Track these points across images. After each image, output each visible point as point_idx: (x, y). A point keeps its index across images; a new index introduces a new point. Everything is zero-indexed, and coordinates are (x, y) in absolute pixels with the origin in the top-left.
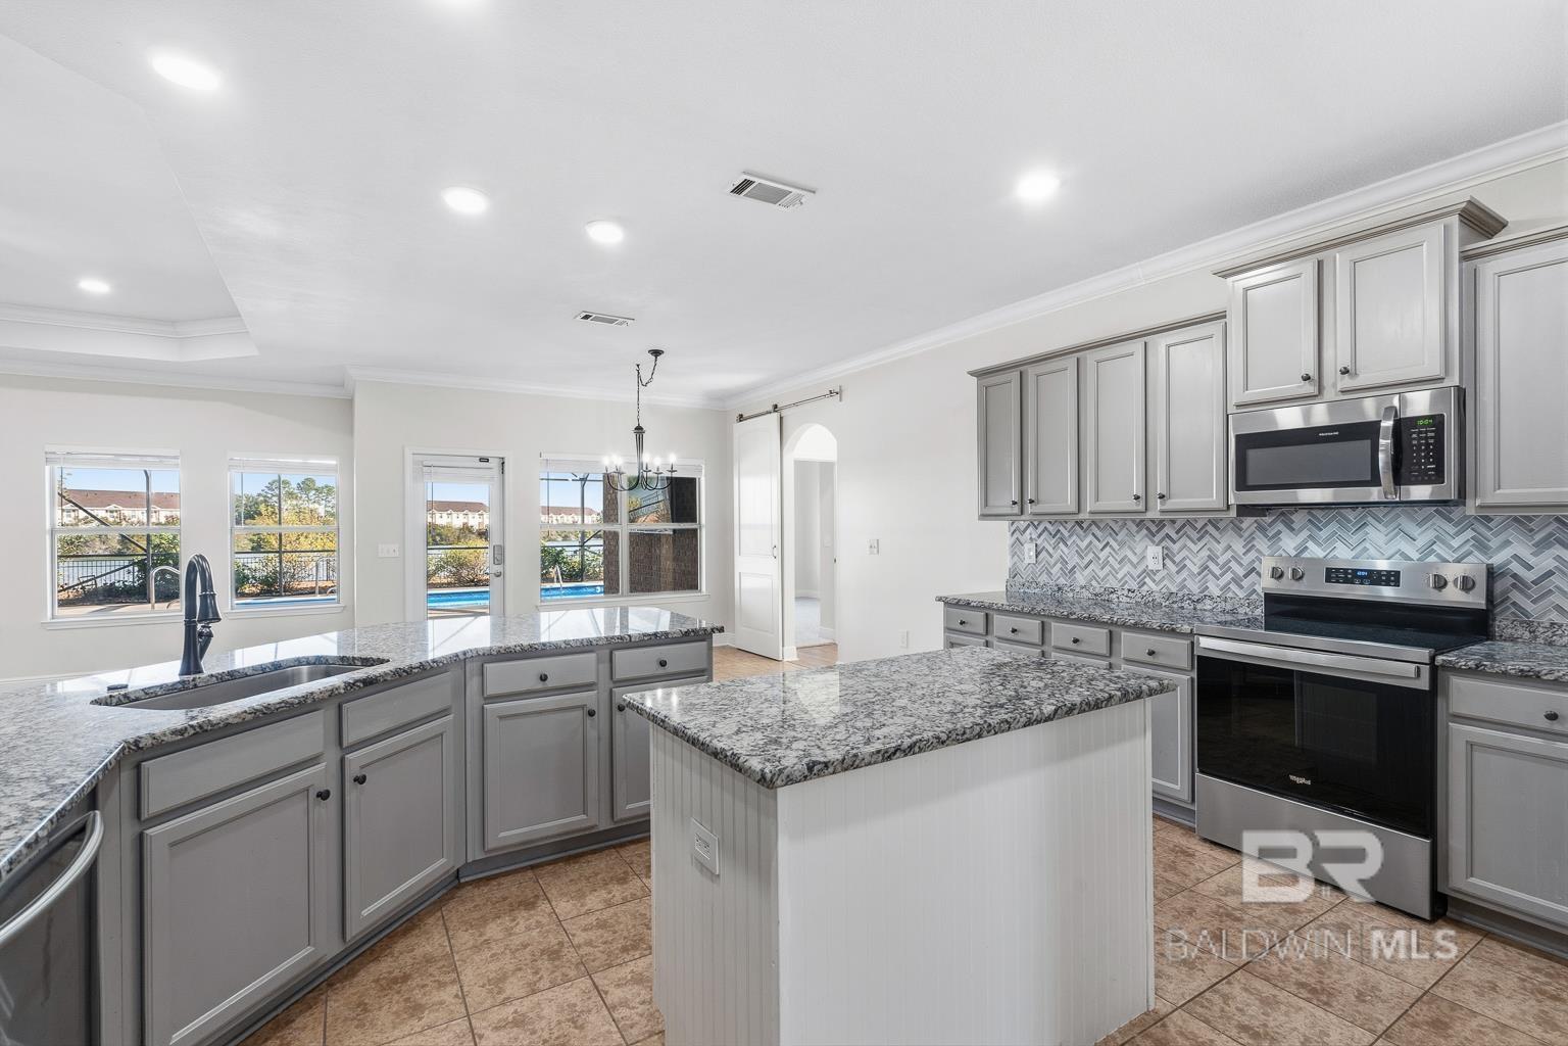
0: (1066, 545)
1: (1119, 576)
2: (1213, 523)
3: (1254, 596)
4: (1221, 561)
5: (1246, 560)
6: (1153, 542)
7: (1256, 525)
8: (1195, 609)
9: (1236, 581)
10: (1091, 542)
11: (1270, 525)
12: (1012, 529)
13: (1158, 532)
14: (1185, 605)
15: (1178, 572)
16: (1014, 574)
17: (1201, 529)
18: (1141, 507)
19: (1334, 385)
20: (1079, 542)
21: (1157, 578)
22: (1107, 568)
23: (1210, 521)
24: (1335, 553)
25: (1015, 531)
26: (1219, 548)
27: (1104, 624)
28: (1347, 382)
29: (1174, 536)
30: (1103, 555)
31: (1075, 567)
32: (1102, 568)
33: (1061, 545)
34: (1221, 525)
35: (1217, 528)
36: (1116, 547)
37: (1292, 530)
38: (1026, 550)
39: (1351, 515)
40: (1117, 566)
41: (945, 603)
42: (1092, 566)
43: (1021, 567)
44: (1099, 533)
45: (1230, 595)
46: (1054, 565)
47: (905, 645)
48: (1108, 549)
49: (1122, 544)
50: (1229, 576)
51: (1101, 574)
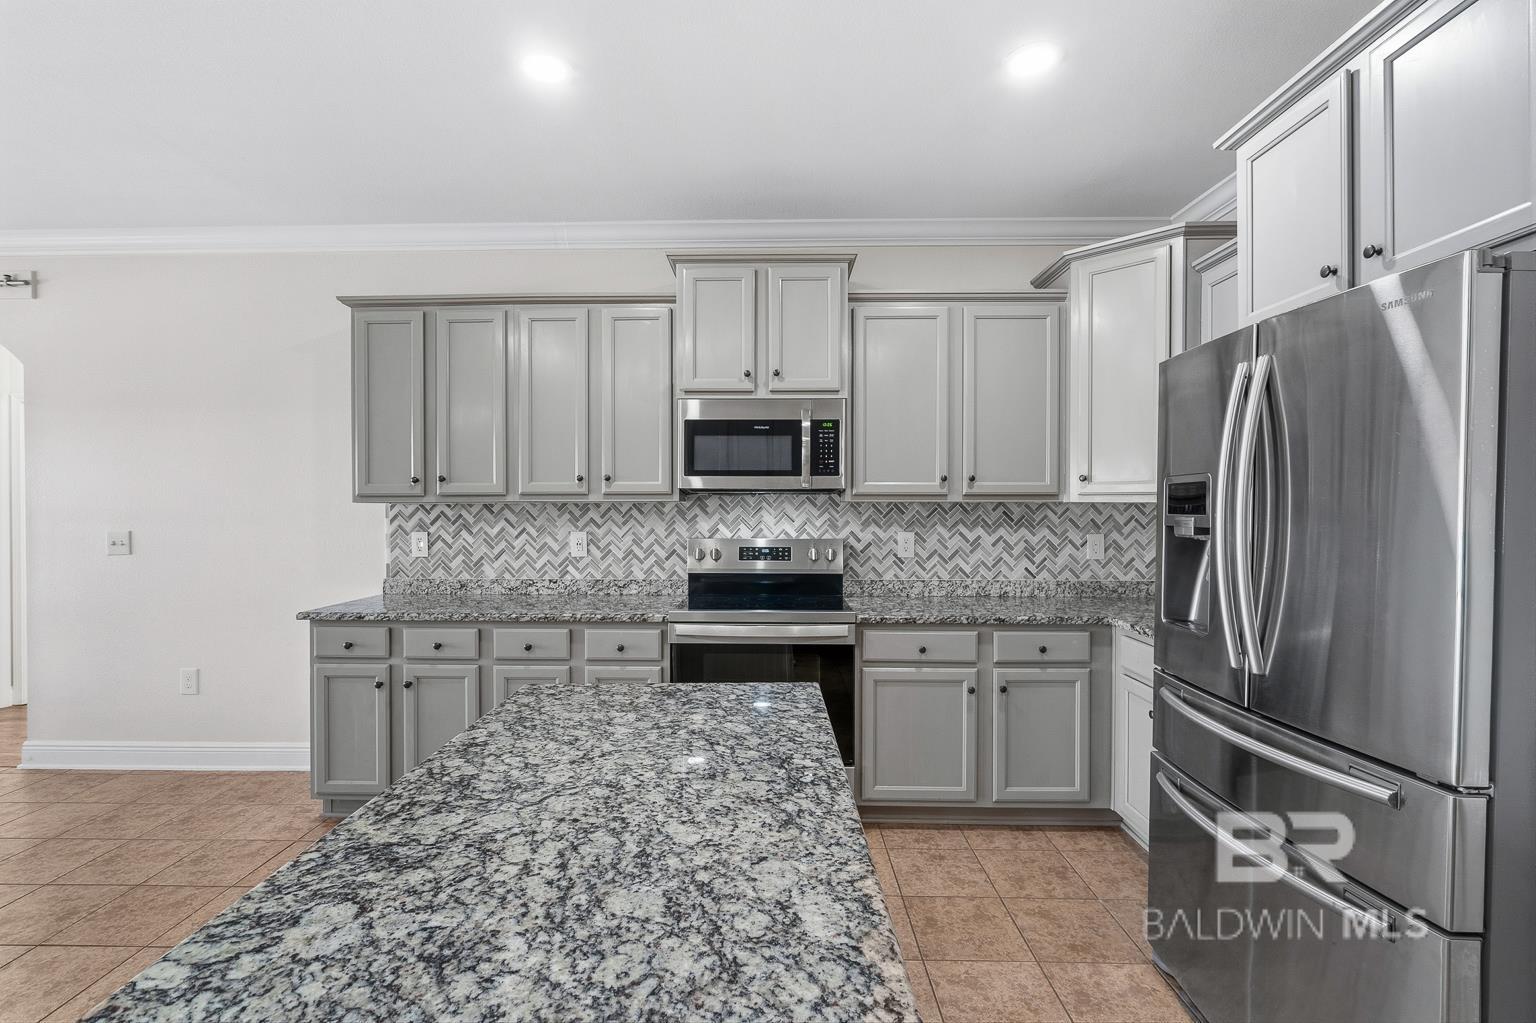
0: (471, 533)
1: (538, 566)
2: (637, 506)
3: (675, 577)
4: (645, 545)
5: (668, 543)
6: (577, 527)
7: (676, 509)
8: (621, 594)
9: (659, 563)
10: (503, 529)
11: (689, 509)
12: (392, 514)
13: (582, 516)
14: (611, 591)
15: (603, 558)
16: (394, 571)
17: (626, 513)
18: (584, 490)
19: (766, 385)
20: (487, 529)
21: (581, 565)
22: (524, 558)
23: (634, 505)
24: (739, 533)
25: (395, 517)
26: (644, 532)
27: (566, 622)
28: (776, 384)
29: (599, 521)
30: (518, 543)
31: (482, 558)
32: (517, 558)
33: (464, 533)
34: (645, 510)
35: (641, 512)
36: (534, 533)
37: (707, 513)
38: (414, 541)
39: (751, 500)
40: (534, 555)
41: (313, 620)
42: (504, 557)
43: (406, 561)
44: (513, 519)
45: (653, 577)
46: (454, 557)
47: (193, 690)
48: (524, 535)
49: (541, 530)
50: (652, 559)
51: (516, 565)
